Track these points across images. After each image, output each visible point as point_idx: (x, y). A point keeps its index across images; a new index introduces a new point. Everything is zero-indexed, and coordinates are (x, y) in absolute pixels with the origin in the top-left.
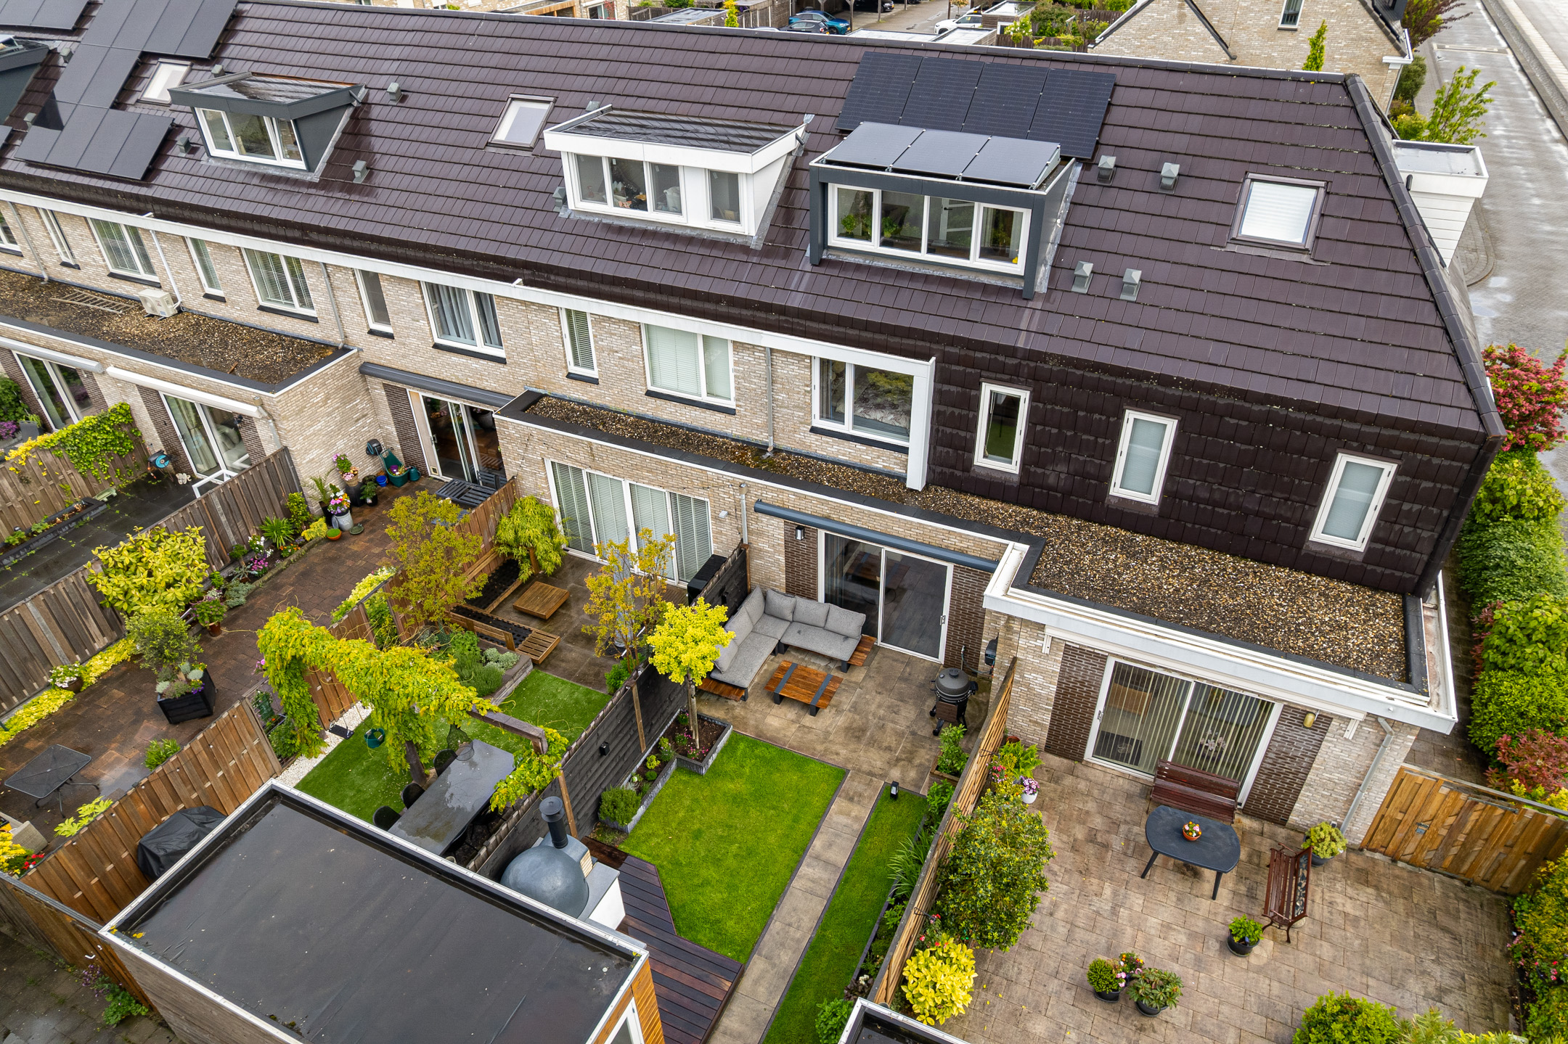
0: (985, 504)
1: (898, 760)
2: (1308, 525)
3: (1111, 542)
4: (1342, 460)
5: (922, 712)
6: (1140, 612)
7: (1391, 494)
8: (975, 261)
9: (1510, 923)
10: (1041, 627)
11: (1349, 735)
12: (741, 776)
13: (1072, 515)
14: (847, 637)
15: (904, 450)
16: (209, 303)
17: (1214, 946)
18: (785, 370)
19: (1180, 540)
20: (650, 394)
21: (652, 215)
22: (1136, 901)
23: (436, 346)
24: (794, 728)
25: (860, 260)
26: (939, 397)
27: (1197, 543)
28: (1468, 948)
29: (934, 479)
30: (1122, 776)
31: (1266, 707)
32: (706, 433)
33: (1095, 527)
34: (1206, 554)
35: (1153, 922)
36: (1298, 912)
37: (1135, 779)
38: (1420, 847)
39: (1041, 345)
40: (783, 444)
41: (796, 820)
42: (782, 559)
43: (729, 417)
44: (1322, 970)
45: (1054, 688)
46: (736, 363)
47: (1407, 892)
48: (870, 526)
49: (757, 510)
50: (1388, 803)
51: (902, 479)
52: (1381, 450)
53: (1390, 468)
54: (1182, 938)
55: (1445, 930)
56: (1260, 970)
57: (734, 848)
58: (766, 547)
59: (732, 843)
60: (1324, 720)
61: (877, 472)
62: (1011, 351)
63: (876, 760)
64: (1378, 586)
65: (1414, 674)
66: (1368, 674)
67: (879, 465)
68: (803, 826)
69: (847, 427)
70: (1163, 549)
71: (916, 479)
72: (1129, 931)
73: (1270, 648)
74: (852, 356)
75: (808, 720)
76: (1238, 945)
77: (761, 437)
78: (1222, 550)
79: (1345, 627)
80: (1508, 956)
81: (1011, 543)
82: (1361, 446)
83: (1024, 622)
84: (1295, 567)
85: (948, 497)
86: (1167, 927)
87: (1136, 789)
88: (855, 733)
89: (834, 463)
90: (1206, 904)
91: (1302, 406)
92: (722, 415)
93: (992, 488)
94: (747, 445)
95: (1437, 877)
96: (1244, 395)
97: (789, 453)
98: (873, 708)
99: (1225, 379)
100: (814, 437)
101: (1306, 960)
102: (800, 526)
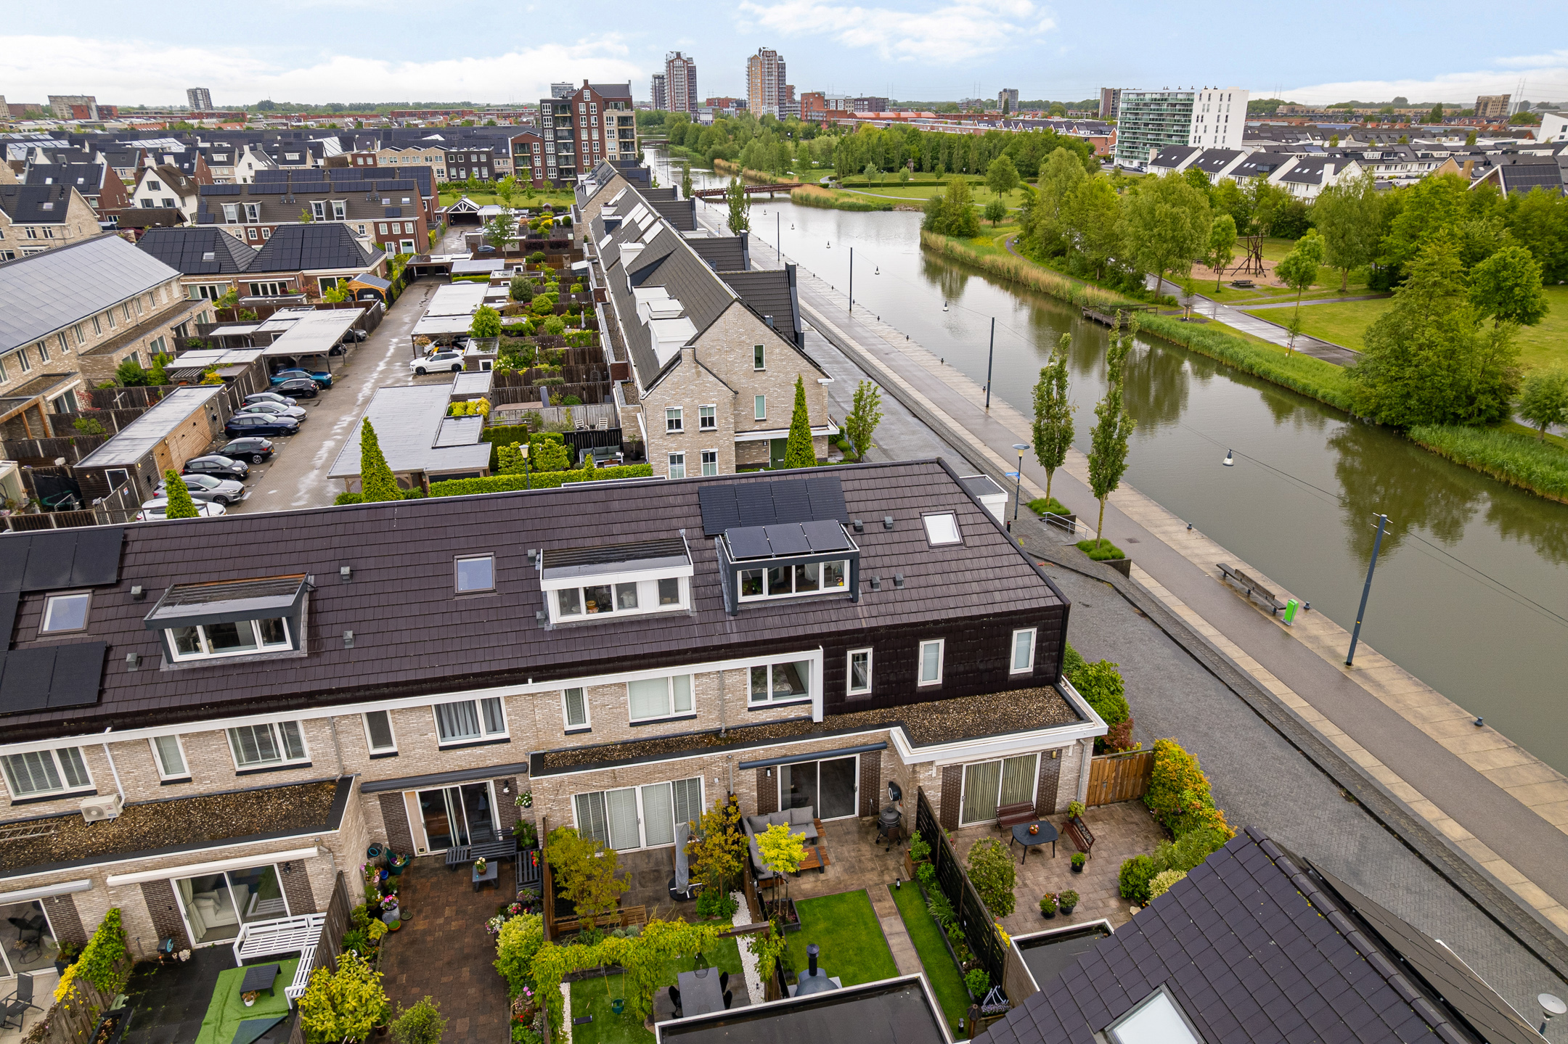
0: (859, 715)
1: (882, 872)
2: (1008, 667)
3: (926, 710)
4: (1015, 633)
5: (871, 844)
6: (967, 736)
7: (1038, 641)
8: (823, 590)
9: (1147, 809)
10: (931, 763)
11: (1070, 754)
12: (819, 919)
13: (901, 704)
14: (807, 824)
15: (809, 702)
16: (166, 789)
17: (1068, 875)
18: (729, 680)
19: (954, 697)
20: (632, 725)
21: (616, 613)
22: (1029, 874)
23: (442, 749)
24: (819, 884)
25: (759, 606)
26: (827, 666)
27: (963, 695)
28: (1143, 826)
29: (828, 711)
30: (979, 827)
31: (1032, 757)
32: (675, 736)
33: (915, 706)
34: (969, 699)
35: (1041, 879)
36: (1090, 841)
37: (985, 825)
38: (1107, 794)
39: (874, 623)
40: (731, 724)
41: (865, 924)
42: (755, 794)
43: (694, 721)
44: (1109, 862)
45: (940, 794)
46: (696, 686)
47: (1111, 815)
48: (812, 751)
49: (741, 769)
50: (1090, 780)
51: (810, 719)
52: (1028, 624)
53: (1034, 630)
54: (1056, 879)
55: (1132, 823)
56: (1090, 874)
57: (851, 952)
58: (745, 791)
59: (848, 951)
60: (1060, 751)
61: (791, 721)
62: (861, 630)
63: (871, 877)
64: (1041, 685)
65: (1082, 715)
66: (1065, 724)
67: (792, 716)
68: (871, 924)
69: (770, 701)
70: (951, 704)
71: (818, 716)
72: (1036, 888)
73: (1027, 729)
74: (768, 661)
75: (822, 876)
76: (1076, 869)
77: (715, 725)
78: (974, 694)
79: (1043, 709)
80: (1155, 821)
81: (891, 729)
82: (1021, 625)
83: (922, 764)
84: (1006, 690)
85: (838, 720)
86: (1047, 878)
87: (989, 829)
88: (851, 870)
89: (764, 725)
90: (1053, 861)
91: (995, 615)
92: (687, 721)
93: (860, 704)
94: (707, 734)
95: (1116, 805)
96: (971, 618)
97: (734, 729)
98: (847, 854)
99: (959, 613)
100: (750, 713)
101: (1101, 861)
102: (765, 767)
